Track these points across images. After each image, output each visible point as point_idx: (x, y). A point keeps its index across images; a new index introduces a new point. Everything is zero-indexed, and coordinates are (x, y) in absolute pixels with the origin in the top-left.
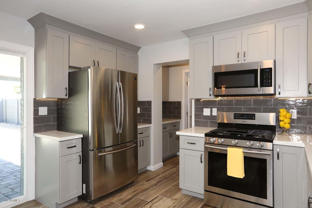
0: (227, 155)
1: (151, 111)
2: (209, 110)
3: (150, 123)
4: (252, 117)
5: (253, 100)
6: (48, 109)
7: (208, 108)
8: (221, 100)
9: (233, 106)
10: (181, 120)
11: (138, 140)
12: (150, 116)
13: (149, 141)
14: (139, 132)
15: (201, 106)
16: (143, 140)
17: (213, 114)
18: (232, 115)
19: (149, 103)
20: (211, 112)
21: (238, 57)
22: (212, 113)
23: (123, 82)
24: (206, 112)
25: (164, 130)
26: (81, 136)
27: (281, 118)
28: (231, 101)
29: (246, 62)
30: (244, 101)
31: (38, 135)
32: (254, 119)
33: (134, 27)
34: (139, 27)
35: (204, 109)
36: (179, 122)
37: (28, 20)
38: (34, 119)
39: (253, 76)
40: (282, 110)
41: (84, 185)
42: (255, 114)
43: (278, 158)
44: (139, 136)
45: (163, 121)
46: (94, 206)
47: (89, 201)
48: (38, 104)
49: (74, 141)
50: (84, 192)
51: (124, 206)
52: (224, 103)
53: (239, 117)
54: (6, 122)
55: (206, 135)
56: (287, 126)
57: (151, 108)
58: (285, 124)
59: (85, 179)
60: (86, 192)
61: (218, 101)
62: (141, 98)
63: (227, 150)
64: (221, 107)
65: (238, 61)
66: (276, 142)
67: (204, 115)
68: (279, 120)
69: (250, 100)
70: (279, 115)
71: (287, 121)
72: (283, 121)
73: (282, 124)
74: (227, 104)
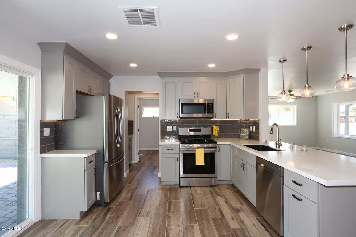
0: (195, 153)
2: (171, 127)
4: (199, 131)
9: (186, 124)
10: (134, 135)
17: (174, 130)
18: (188, 130)
20: (173, 128)
21: (194, 95)
24: (169, 128)
26: (95, 152)
27: (214, 130)
28: (185, 121)
30: (193, 121)
31: (45, 155)
32: (201, 132)
33: (129, 65)
34: (133, 65)
35: (168, 126)
39: (203, 107)
40: (214, 126)
41: (98, 193)
42: (200, 129)
43: (219, 151)
46: (110, 207)
47: (104, 204)
48: (44, 125)
49: (91, 157)
50: (98, 198)
51: (133, 200)
53: (192, 131)
60: (100, 198)
63: (195, 150)
64: (179, 125)
65: (195, 97)
66: (218, 143)
67: (168, 130)
68: (212, 132)
69: (196, 121)
70: (212, 128)
71: (217, 132)
72: (215, 132)
73: (214, 133)
74: (183, 123)
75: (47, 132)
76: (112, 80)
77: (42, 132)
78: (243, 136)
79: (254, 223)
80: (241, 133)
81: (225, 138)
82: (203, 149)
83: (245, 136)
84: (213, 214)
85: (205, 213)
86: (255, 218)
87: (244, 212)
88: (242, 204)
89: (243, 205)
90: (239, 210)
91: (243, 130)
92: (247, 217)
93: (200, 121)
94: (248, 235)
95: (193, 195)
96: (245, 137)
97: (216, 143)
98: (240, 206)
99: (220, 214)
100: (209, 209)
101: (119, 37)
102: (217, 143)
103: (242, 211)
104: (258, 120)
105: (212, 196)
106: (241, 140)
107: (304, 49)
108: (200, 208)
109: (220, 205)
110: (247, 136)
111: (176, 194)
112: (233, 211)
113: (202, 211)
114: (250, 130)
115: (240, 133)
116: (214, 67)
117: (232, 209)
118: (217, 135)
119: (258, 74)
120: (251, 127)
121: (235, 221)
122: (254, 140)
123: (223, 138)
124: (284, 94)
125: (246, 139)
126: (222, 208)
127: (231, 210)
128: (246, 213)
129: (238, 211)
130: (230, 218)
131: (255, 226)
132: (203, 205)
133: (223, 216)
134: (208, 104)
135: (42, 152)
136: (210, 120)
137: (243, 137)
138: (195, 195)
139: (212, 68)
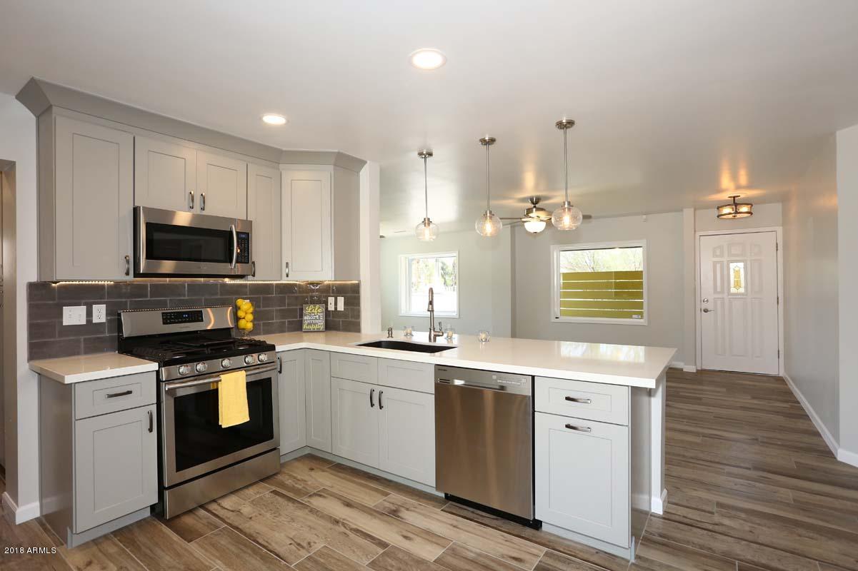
0: (217, 390)
2: (82, 310)
4: (197, 317)
5: (188, 284)
7: (79, 304)
8: (117, 285)
9: (146, 296)
15: (54, 300)
17: (95, 320)
18: (157, 316)
20: (89, 314)
21: (191, 199)
22: (92, 316)
24: (73, 316)
27: (241, 314)
29: (204, 213)
32: (202, 320)
35: (66, 309)
40: (240, 302)
42: (200, 311)
43: (281, 372)
52: (124, 290)
53: (172, 319)
61: (110, 286)
63: (217, 381)
64: (117, 300)
65: (191, 208)
66: (278, 348)
67: (67, 321)
68: (237, 319)
70: (236, 309)
71: (250, 317)
72: (244, 318)
73: (242, 323)
74: (131, 295)
78: (308, 324)
79: (451, 523)
80: (305, 318)
81: (264, 334)
82: (242, 374)
83: (315, 324)
84: (354, 552)
85: (333, 561)
86: (438, 510)
87: (407, 509)
88: (387, 494)
89: (389, 494)
90: (395, 511)
91: (309, 309)
92: (426, 518)
93: (195, 288)
94: (473, 555)
95: (240, 527)
96: (316, 327)
97: (272, 348)
98: (384, 500)
99: (374, 543)
100: (329, 544)
102: (275, 349)
103: (402, 509)
104: (357, 282)
105: (297, 505)
106: (304, 334)
107: (485, 140)
108: (304, 554)
109: (344, 519)
110: (321, 324)
111: (178, 555)
112: (386, 518)
113: (322, 561)
114: (327, 309)
115: (301, 316)
117: (380, 516)
118: (250, 326)
119: (358, 172)
120: (331, 300)
121: (418, 539)
122: (342, 333)
124: (429, 224)
125: (318, 331)
126: (355, 525)
127: (379, 519)
128: (413, 509)
129: (394, 513)
130: (401, 538)
131: (458, 528)
132: (305, 544)
133: (383, 544)
134: (238, 233)
136: (225, 285)
137: (312, 327)
138: (247, 525)
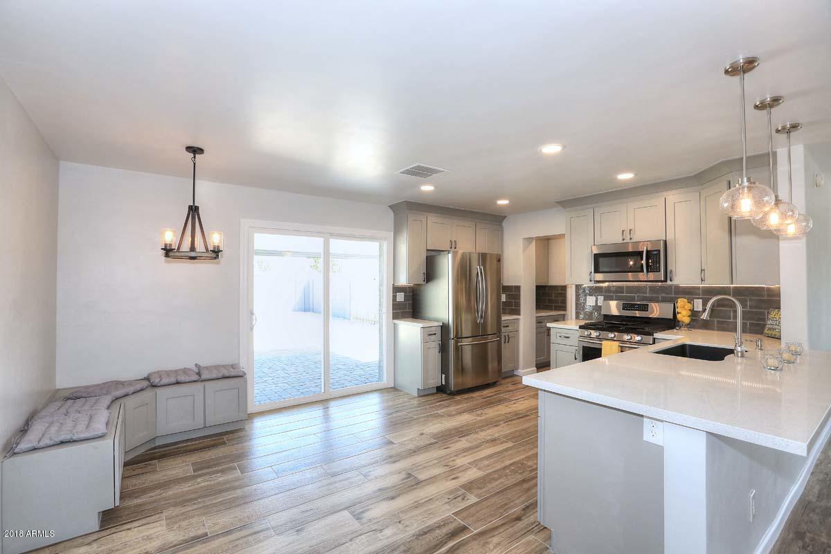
0: (601, 349)
1: (519, 299)
2: (593, 298)
3: (519, 314)
4: (644, 308)
5: (649, 287)
6: (405, 296)
7: (592, 296)
8: (609, 287)
9: (623, 293)
11: (503, 335)
12: (518, 305)
13: (517, 337)
14: (503, 324)
15: (583, 294)
16: (508, 335)
17: (599, 304)
18: (620, 305)
19: (518, 288)
20: (597, 301)
21: (623, 234)
23: (484, 264)
24: (590, 301)
25: (539, 324)
26: (440, 324)
27: (679, 309)
28: (621, 288)
29: (632, 241)
31: (397, 322)
32: (647, 311)
33: (496, 203)
34: (503, 202)
35: (588, 298)
36: (564, 315)
37: (389, 206)
38: (393, 304)
39: (637, 259)
40: (679, 300)
41: (443, 376)
42: (648, 305)
44: (503, 329)
45: (536, 313)
47: (448, 392)
48: (397, 289)
49: (433, 329)
50: (444, 383)
52: (612, 290)
53: (629, 307)
54: (313, 311)
55: (581, 327)
56: (687, 320)
57: (519, 295)
58: (684, 316)
59: (444, 369)
60: (445, 382)
61: (605, 287)
62: (508, 281)
63: (603, 344)
64: (609, 294)
65: (623, 240)
66: (658, 336)
67: (588, 303)
69: (645, 287)
72: (682, 313)
73: (679, 317)
74: (616, 292)
75: (401, 297)
76: (504, 224)
77: (394, 297)
78: (770, 329)
80: (768, 322)
81: (718, 330)
83: (774, 330)
91: (773, 314)
93: (653, 289)
96: (774, 333)
97: (650, 334)
101: (436, 187)
102: (652, 335)
104: (779, 286)
110: (778, 331)
115: (764, 320)
116: (630, 180)
123: (714, 330)
134: (648, 251)
135: (394, 318)
137: (770, 333)
139: (626, 182)
